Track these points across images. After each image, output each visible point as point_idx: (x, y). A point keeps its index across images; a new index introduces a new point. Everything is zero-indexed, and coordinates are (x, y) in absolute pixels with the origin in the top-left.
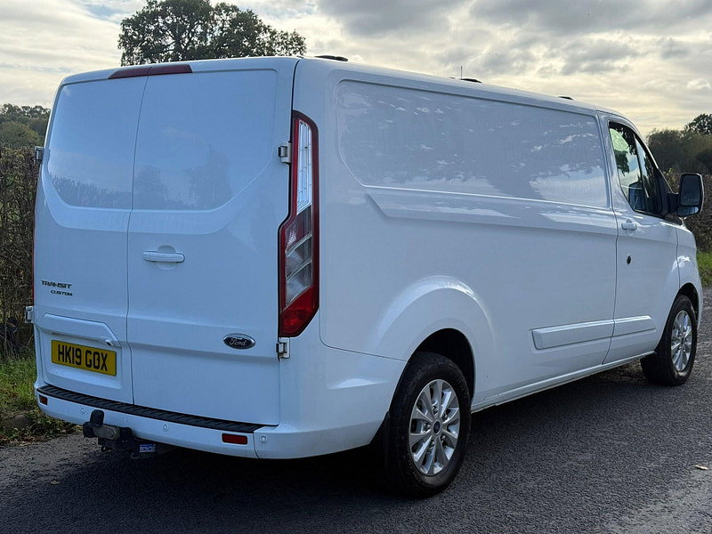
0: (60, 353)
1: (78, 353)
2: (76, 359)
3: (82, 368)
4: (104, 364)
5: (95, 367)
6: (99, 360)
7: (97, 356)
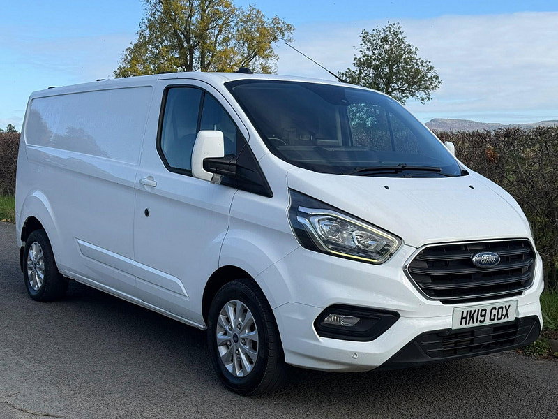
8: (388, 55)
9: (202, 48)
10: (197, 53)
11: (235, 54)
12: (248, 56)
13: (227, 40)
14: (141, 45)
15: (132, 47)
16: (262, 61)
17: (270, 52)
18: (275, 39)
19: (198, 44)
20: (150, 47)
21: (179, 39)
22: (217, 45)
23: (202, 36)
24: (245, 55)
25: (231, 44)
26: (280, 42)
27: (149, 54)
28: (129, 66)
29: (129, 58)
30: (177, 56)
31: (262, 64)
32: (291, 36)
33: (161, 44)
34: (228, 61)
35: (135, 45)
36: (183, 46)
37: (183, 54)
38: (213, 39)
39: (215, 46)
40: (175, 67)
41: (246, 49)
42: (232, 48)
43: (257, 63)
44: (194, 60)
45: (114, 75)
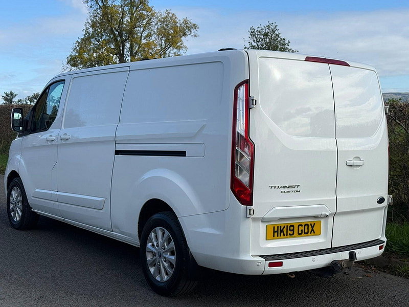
0: (274, 232)
1: (292, 228)
2: (289, 232)
3: (295, 237)
4: (313, 230)
5: (305, 233)
6: (308, 228)
7: (306, 227)
8: (268, 46)
9: (131, 41)
10: (128, 45)
11: (155, 45)
12: (165, 47)
13: (149, 36)
14: (86, 39)
15: (80, 41)
16: (175, 50)
17: (181, 44)
18: (185, 35)
19: (128, 39)
20: (92, 40)
21: (115, 35)
22: (142, 39)
23: (131, 33)
24: (163, 46)
25: (153, 38)
26: (189, 37)
27: (92, 46)
28: (77, 54)
29: (78, 48)
30: (113, 47)
31: (175, 53)
32: (196, 32)
33: (101, 38)
34: (150, 51)
35: (82, 39)
36: (117, 40)
37: (117, 45)
38: (139, 34)
39: (141, 40)
40: (112, 55)
41: (163, 42)
42: (153, 41)
43: (172, 52)
44: (125, 50)
45: (66, 60)
